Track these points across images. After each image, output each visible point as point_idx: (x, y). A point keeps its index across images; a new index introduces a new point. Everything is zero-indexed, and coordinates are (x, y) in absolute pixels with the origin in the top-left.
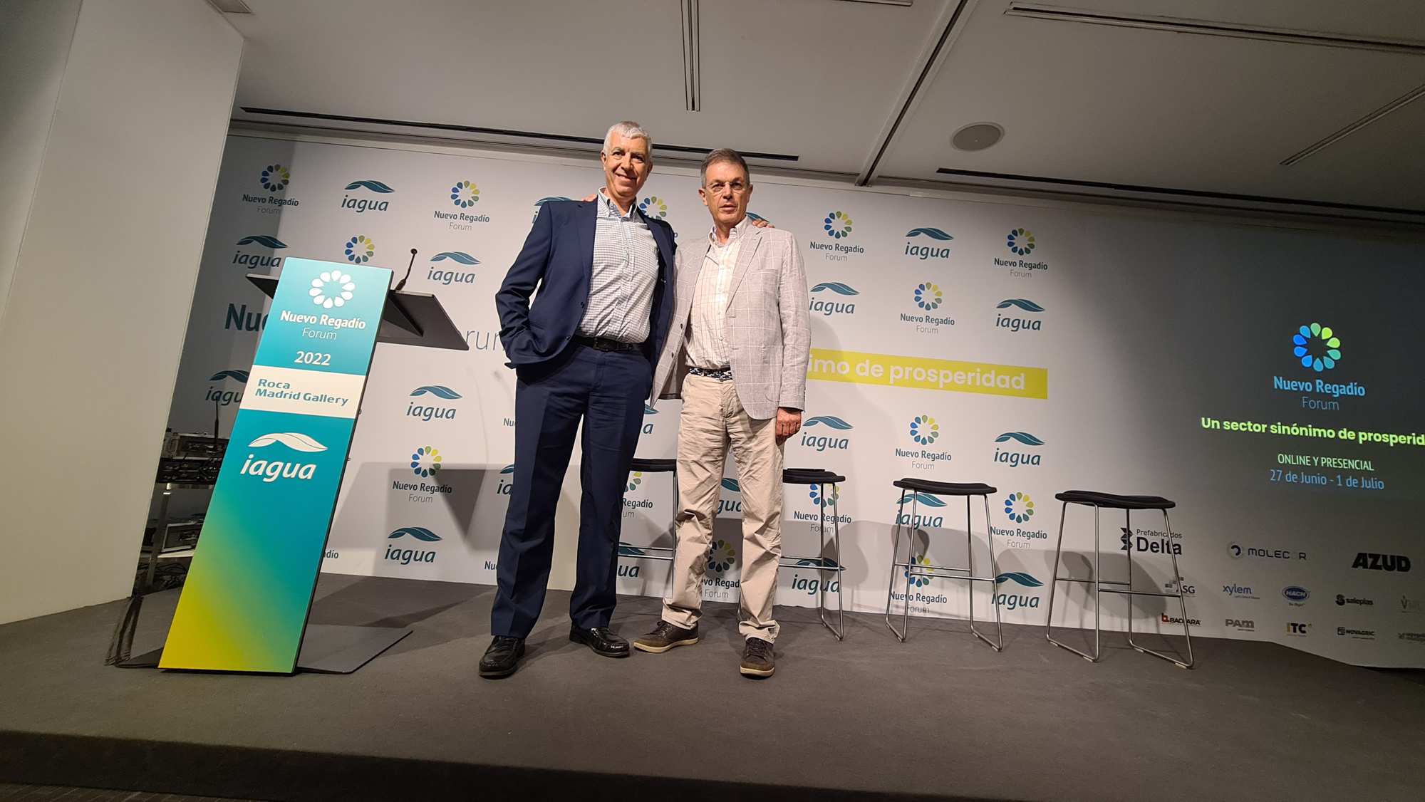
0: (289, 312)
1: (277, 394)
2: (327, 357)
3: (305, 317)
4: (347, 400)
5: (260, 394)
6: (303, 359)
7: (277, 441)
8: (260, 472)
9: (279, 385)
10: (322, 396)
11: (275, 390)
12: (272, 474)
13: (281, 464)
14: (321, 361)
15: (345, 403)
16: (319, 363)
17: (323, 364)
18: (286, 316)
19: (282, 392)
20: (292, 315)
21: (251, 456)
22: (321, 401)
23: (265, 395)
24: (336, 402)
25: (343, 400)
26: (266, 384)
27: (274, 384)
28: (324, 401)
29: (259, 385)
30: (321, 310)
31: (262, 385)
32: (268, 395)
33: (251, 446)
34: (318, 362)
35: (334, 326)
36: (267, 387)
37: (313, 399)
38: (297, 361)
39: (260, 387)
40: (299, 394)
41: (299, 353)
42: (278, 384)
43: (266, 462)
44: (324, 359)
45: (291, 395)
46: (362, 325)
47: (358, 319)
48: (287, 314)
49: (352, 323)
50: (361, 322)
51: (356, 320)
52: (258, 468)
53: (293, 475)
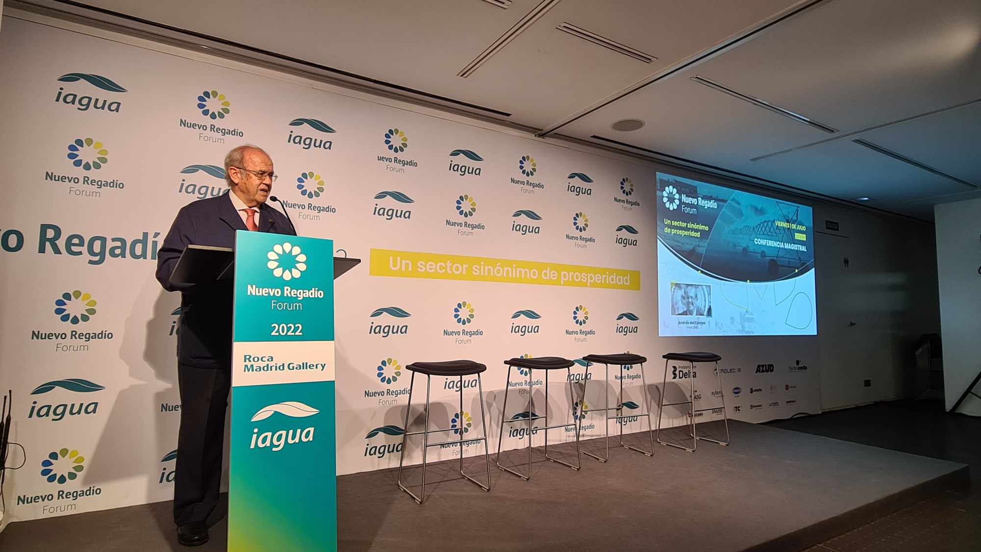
0: (254, 286)
1: (264, 367)
2: (298, 327)
3: (270, 290)
4: (325, 365)
5: (249, 371)
6: (278, 331)
7: (275, 411)
8: (268, 443)
9: (264, 359)
10: (303, 364)
11: (262, 364)
12: (279, 443)
13: (284, 433)
14: (295, 331)
15: (323, 367)
16: (293, 334)
17: (297, 334)
18: (252, 290)
19: (268, 365)
20: (257, 289)
21: (256, 430)
22: (303, 368)
23: (253, 371)
24: (317, 368)
25: (322, 365)
26: (251, 359)
27: (258, 358)
28: (306, 368)
29: (245, 361)
30: (280, 283)
31: (247, 360)
32: (256, 370)
33: (252, 421)
34: (292, 332)
35: (297, 297)
36: (252, 363)
37: (296, 368)
38: (273, 334)
39: (246, 363)
40: (283, 364)
41: (273, 326)
42: (262, 358)
43: (271, 433)
44: (296, 329)
45: (276, 367)
46: (320, 294)
47: (317, 289)
48: (252, 288)
49: (312, 293)
50: (319, 292)
51: (315, 290)
52: (264, 441)
53: (297, 440)
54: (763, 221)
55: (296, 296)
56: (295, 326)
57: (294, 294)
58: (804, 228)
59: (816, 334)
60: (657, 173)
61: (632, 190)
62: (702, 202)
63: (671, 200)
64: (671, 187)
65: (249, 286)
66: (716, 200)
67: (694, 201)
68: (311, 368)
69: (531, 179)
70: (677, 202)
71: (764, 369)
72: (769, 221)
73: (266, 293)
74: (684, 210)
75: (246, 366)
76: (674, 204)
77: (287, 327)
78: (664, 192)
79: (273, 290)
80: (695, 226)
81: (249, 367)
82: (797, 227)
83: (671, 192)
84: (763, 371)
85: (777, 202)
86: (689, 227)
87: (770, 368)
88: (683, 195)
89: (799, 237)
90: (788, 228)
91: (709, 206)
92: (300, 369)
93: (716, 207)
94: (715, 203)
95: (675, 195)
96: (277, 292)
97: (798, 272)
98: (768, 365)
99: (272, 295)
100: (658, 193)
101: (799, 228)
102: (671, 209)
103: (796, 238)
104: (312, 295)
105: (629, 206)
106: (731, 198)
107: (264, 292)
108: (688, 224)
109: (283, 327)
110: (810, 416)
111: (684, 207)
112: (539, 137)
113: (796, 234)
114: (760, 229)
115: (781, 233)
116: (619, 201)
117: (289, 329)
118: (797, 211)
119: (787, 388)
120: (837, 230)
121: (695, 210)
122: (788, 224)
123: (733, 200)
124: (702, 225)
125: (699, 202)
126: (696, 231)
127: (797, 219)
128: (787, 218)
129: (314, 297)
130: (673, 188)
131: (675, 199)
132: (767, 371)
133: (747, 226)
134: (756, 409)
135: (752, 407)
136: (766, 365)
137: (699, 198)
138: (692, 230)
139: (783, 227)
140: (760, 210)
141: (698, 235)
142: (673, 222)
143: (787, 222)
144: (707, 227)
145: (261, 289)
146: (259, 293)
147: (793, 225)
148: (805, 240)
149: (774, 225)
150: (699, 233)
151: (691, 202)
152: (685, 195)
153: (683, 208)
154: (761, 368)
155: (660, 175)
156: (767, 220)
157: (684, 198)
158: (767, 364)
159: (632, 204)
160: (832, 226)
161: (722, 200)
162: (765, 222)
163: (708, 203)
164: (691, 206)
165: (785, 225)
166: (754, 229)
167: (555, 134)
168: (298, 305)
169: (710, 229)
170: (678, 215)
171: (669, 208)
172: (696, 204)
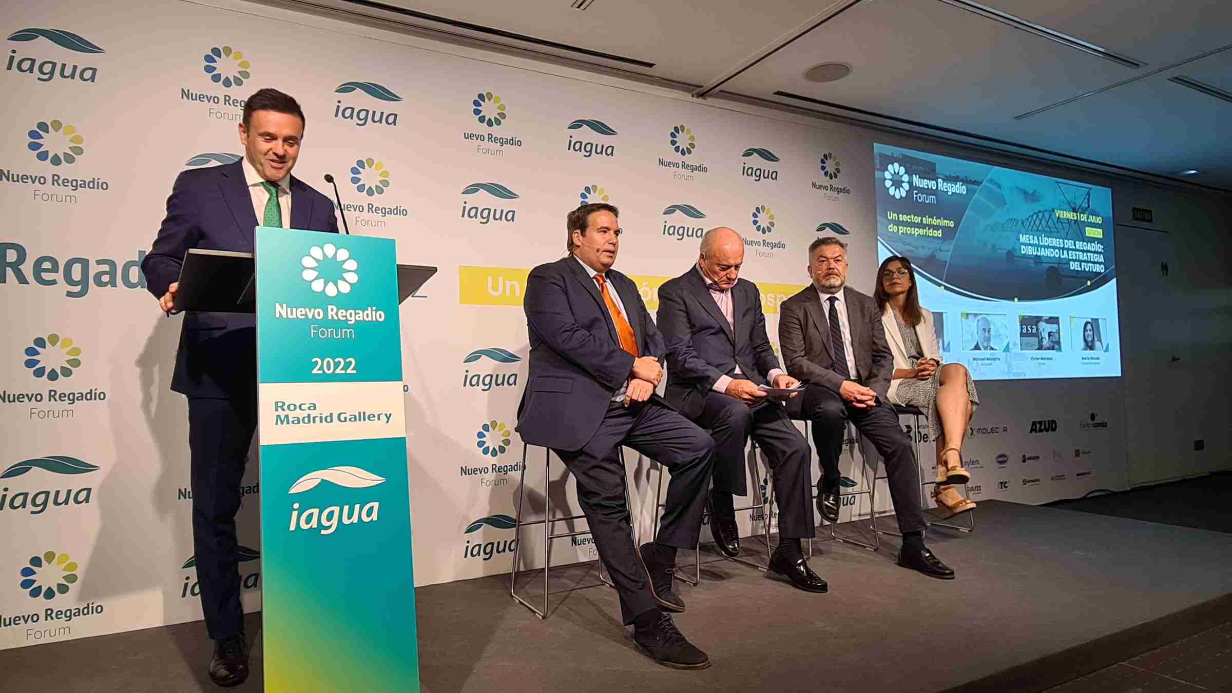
0: (284, 305)
1: (303, 418)
3: (307, 310)
4: (390, 415)
5: (282, 423)
6: (321, 368)
7: (323, 479)
8: (314, 523)
9: (303, 407)
10: (360, 413)
11: (299, 413)
12: (329, 524)
13: (336, 509)
14: (345, 368)
15: (388, 419)
16: (343, 372)
17: (349, 371)
18: (281, 310)
19: (309, 416)
20: (289, 309)
21: (296, 506)
22: (360, 420)
23: (288, 423)
24: (379, 419)
26: (285, 407)
27: (295, 405)
28: (364, 420)
29: (277, 410)
30: (322, 300)
31: (279, 409)
32: (293, 422)
33: (290, 492)
34: (341, 369)
35: (347, 319)
36: (287, 412)
37: (350, 419)
38: (315, 371)
39: (277, 413)
40: (331, 414)
41: (314, 360)
42: (300, 406)
43: (318, 510)
44: (348, 364)
45: (321, 418)
46: (380, 316)
47: (374, 308)
48: (282, 308)
49: (367, 315)
50: (379, 313)
51: (372, 311)
52: (309, 519)
53: (355, 519)
54: (1036, 211)
55: (344, 318)
56: (345, 362)
57: (343, 316)
58: (1099, 220)
59: (1120, 375)
60: (875, 144)
61: (838, 170)
62: (943, 186)
63: (897, 184)
64: (896, 165)
65: (278, 305)
66: (965, 181)
67: (932, 184)
68: (371, 419)
69: (688, 159)
70: (906, 186)
71: (1043, 427)
72: (1046, 211)
73: (301, 315)
74: (916, 198)
75: (279, 416)
76: (901, 188)
77: (334, 361)
78: (886, 173)
79: (313, 310)
80: (935, 222)
81: (283, 419)
82: (1088, 218)
83: (897, 172)
84: (1041, 431)
85: (1056, 182)
86: (924, 222)
87: (1051, 426)
88: (914, 176)
89: (1091, 232)
90: (1075, 220)
91: (954, 191)
92: (355, 420)
93: (965, 193)
94: (964, 187)
95: (902, 176)
96: (318, 314)
97: (1091, 284)
98: (1049, 421)
99: (310, 316)
100: (878, 174)
101: (1092, 219)
102: (898, 197)
103: (1087, 235)
104: (368, 317)
105: (835, 194)
106: (988, 178)
107: (300, 313)
108: (924, 219)
109: (328, 362)
110: (1114, 493)
111: (916, 194)
112: (697, 97)
113: (1087, 228)
114: (1032, 223)
115: (1064, 229)
116: (820, 187)
117: (337, 365)
118: (1088, 194)
119: (1077, 453)
120: (1151, 221)
121: (933, 197)
122: (1075, 214)
123: (991, 181)
124: (944, 219)
125: (939, 185)
126: (936, 228)
127: (1089, 207)
128: (1073, 206)
129: (371, 320)
130: (900, 166)
131: (903, 182)
132: (1047, 430)
133: (1011, 219)
134: (1032, 485)
135: (1025, 482)
136: (1045, 422)
137: (940, 180)
138: (931, 226)
139: (1068, 220)
140: (1033, 195)
141: (939, 234)
142: (900, 215)
143: (1074, 212)
144: (952, 222)
145: (294, 309)
146: (292, 314)
147: (1082, 215)
148: (1101, 237)
149: (1053, 217)
150: (940, 232)
151: (928, 185)
152: (917, 176)
153: (915, 196)
154: (1038, 426)
155: (879, 148)
156: (1042, 209)
157: (916, 180)
158: (1046, 419)
159: (839, 191)
160: (1142, 215)
161: (975, 181)
162: (1040, 212)
163: (952, 187)
164: (927, 191)
165: (1070, 215)
166: (1023, 223)
167: (721, 91)
168: (348, 331)
169: (957, 225)
170: (909, 205)
171: (894, 195)
172: (934, 188)
